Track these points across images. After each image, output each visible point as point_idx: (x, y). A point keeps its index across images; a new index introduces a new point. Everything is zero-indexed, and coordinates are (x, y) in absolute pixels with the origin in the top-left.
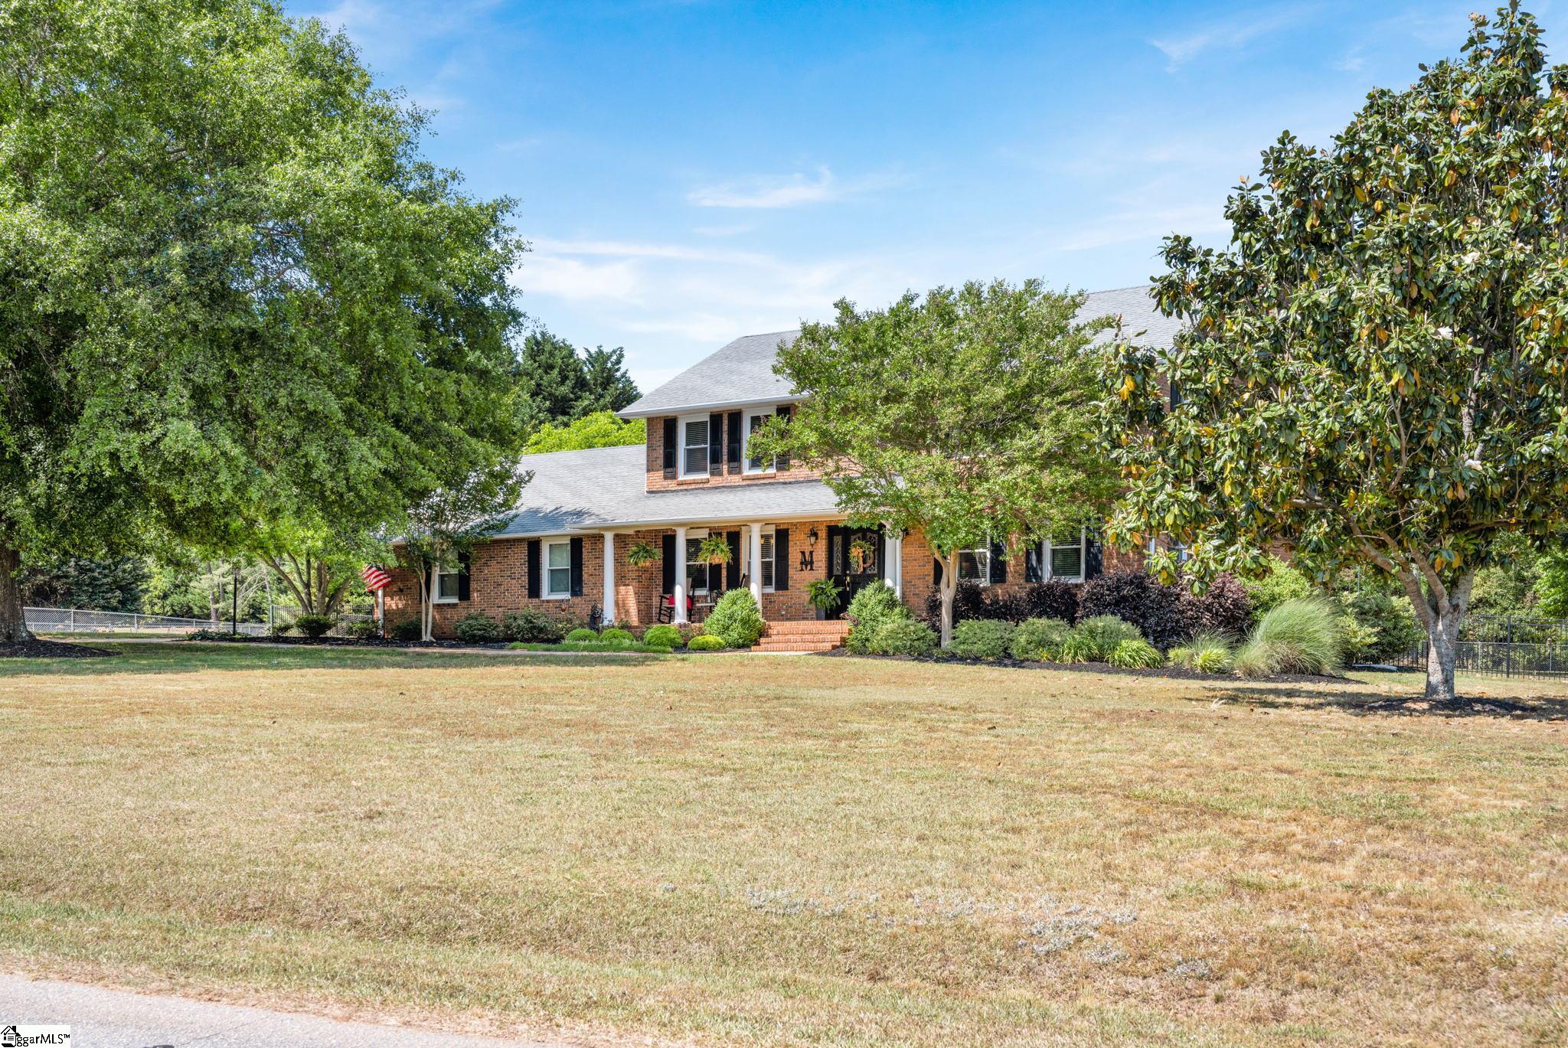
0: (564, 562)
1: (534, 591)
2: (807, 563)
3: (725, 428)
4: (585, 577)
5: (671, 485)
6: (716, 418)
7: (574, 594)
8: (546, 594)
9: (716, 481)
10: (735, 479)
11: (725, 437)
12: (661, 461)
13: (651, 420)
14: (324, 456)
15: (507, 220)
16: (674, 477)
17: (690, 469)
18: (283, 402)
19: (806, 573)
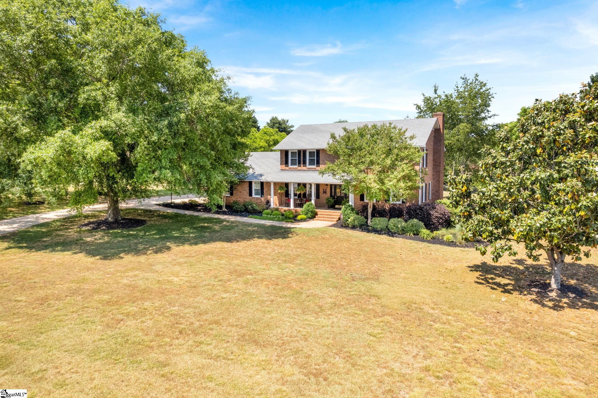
0: (259, 187)
1: (251, 194)
2: (325, 192)
3: (302, 154)
4: (264, 192)
5: (287, 168)
6: (299, 151)
7: (261, 196)
8: (254, 196)
9: (299, 168)
10: (305, 168)
11: (302, 157)
12: (284, 162)
13: (281, 151)
14: (205, 177)
15: (249, 102)
16: (288, 166)
17: (292, 164)
18: (194, 163)
19: (325, 195)
